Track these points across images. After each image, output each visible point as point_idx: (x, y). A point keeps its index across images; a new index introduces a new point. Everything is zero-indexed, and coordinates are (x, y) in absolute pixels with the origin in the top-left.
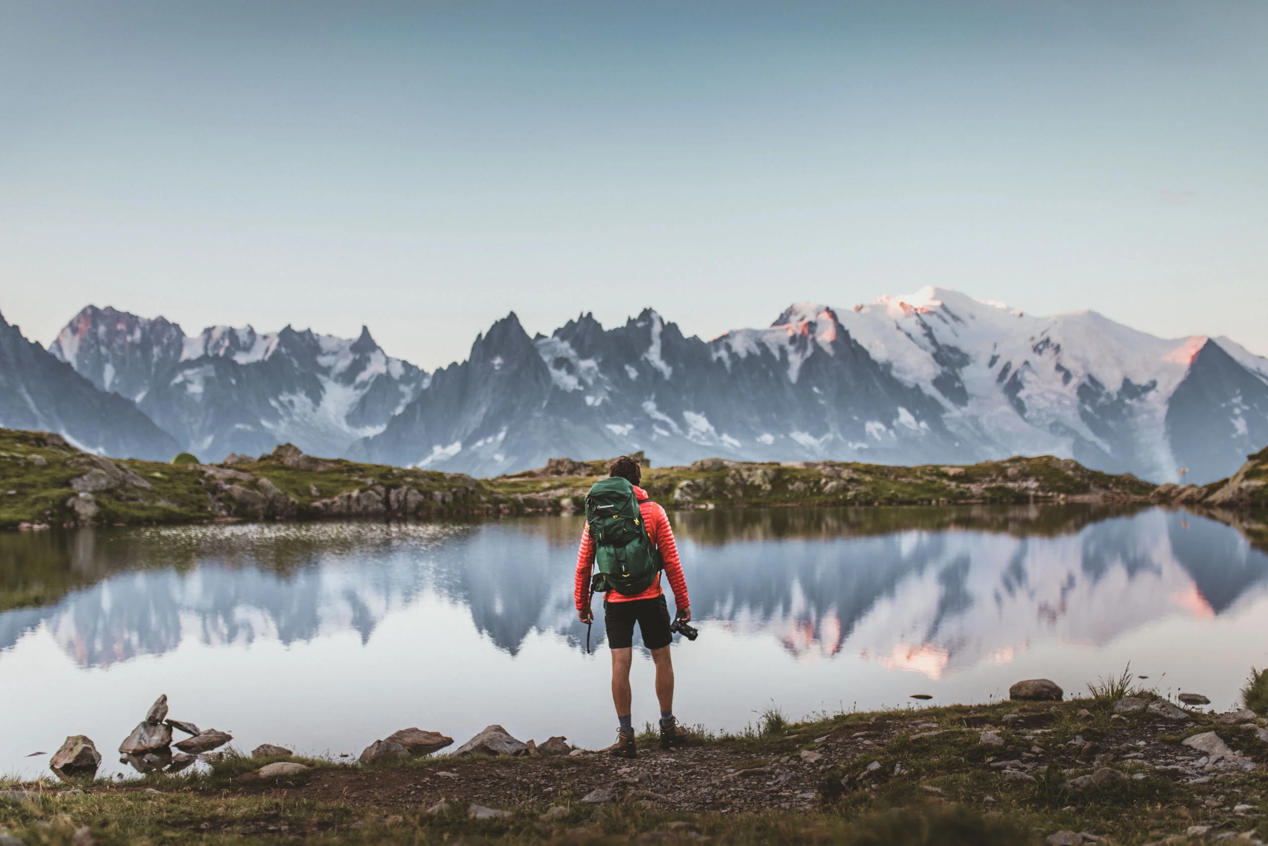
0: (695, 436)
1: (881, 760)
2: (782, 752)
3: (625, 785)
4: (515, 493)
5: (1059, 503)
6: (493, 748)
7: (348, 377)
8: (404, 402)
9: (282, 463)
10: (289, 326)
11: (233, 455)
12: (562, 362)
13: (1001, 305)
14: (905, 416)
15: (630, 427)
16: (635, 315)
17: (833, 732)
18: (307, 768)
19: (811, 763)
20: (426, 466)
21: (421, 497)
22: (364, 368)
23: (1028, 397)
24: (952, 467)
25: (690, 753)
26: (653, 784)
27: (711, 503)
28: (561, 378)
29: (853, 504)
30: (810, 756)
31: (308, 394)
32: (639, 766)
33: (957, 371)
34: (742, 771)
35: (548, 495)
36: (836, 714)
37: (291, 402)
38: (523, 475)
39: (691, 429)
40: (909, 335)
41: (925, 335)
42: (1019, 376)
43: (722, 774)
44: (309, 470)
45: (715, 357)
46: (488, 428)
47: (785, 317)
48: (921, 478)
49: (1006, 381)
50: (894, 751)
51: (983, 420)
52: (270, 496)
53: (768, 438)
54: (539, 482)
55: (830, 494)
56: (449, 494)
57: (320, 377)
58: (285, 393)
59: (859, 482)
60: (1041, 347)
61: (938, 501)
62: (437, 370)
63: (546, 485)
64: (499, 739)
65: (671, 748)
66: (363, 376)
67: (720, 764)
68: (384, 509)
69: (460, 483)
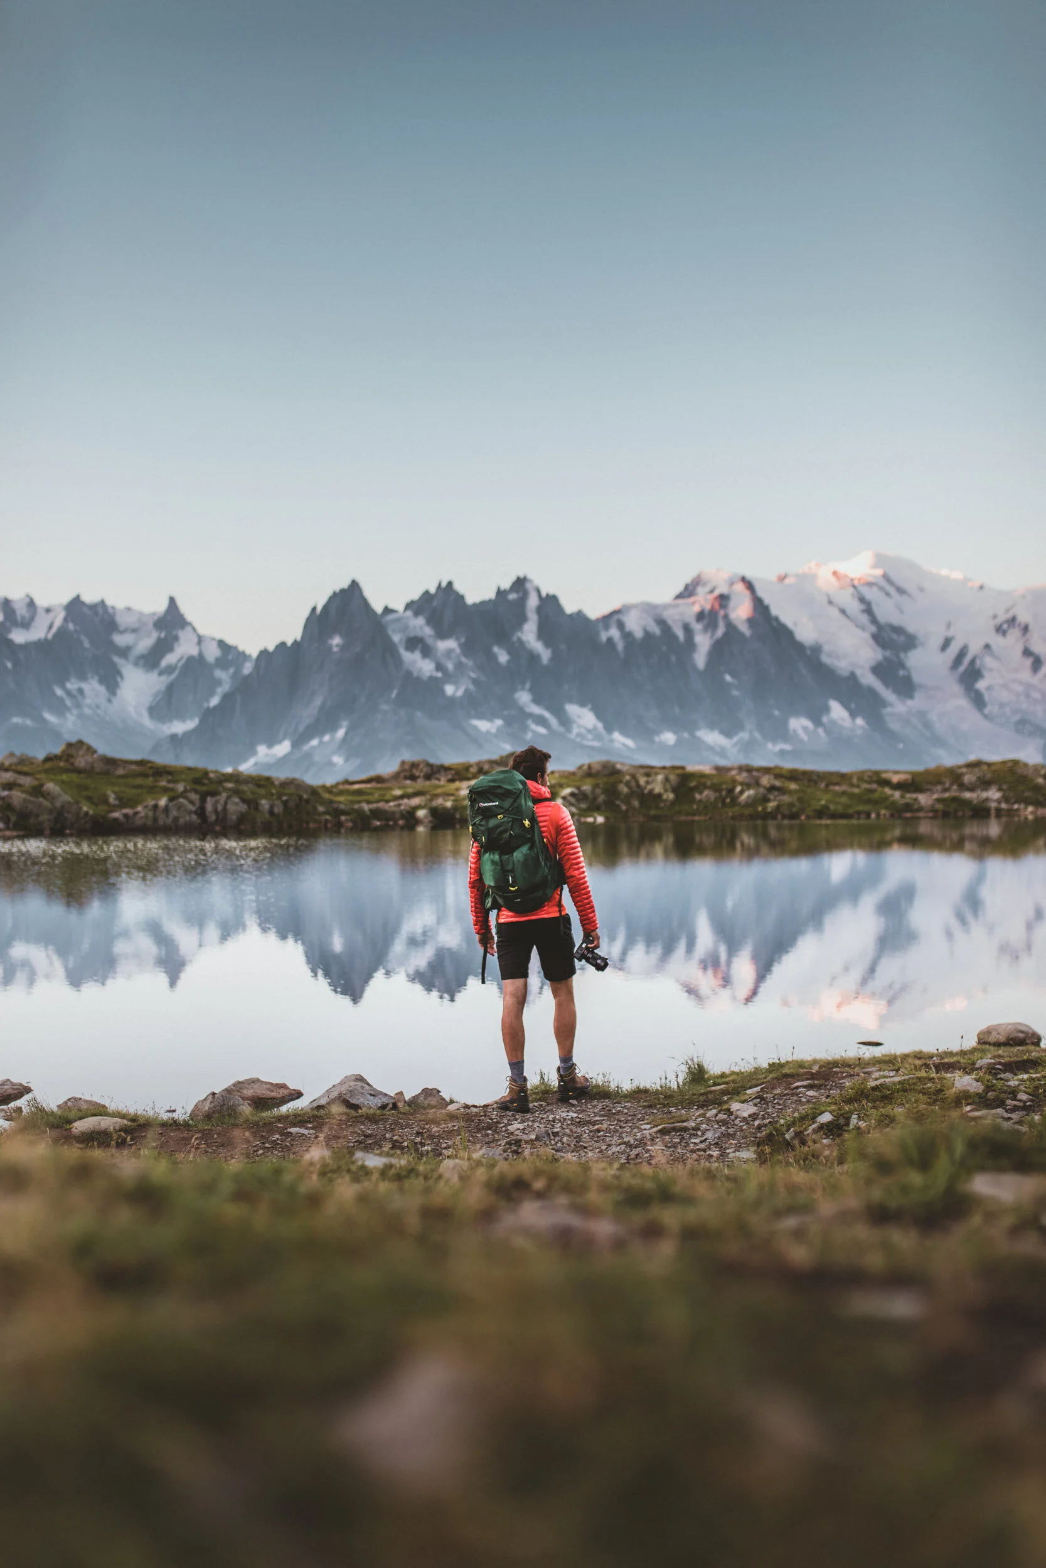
0: (579, 735)
1: (834, 1111)
2: (707, 1106)
3: (518, 1142)
4: (360, 802)
5: (1026, 818)
6: (353, 1101)
7: (151, 660)
8: (220, 691)
9: (72, 764)
10: (78, 597)
11: (12, 755)
12: (415, 643)
13: (957, 575)
14: (837, 711)
15: (499, 722)
16: (506, 585)
17: (769, 1081)
18: (130, 1123)
19: (744, 1118)
20: (248, 769)
21: (243, 807)
22: (171, 649)
23: (989, 688)
24: (896, 772)
25: (595, 1106)
26: (553, 1142)
27: (601, 815)
28: (414, 662)
29: (775, 818)
30: (743, 1109)
31: (101, 682)
32: (533, 1121)
33: (902, 655)
34: (660, 1127)
35: (399, 805)
36: (771, 1061)
37: (81, 691)
38: (369, 781)
39: (575, 726)
40: (843, 612)
41: (864, 611)
42: (978, 662)
43: (635, 1130)
44: (107, 773)
45: (604, 636)
46: (324, 723)
47: (691, 588)
48: (858, 786)
49: (962, 669)
50: (849, 1101)
51: (933, 717)
52: (58, 804)
53: (669, 737)
54: (390, 789)
55: (747, 805)
56: (278, 803)
57: (116, 659)
58: (73, 680)
59: (781, 790)
60: (1005, 626)
61: (878, 815)
62: (261, 652)
63: (398, 792)
64: (361, 1090)
65: (571, 1101)
66: (170, 659)
67: (633, 1120)
68: (199, 821)
69: (291, 790)
